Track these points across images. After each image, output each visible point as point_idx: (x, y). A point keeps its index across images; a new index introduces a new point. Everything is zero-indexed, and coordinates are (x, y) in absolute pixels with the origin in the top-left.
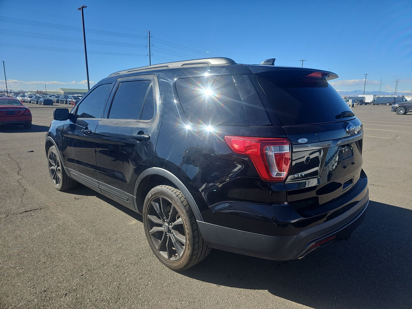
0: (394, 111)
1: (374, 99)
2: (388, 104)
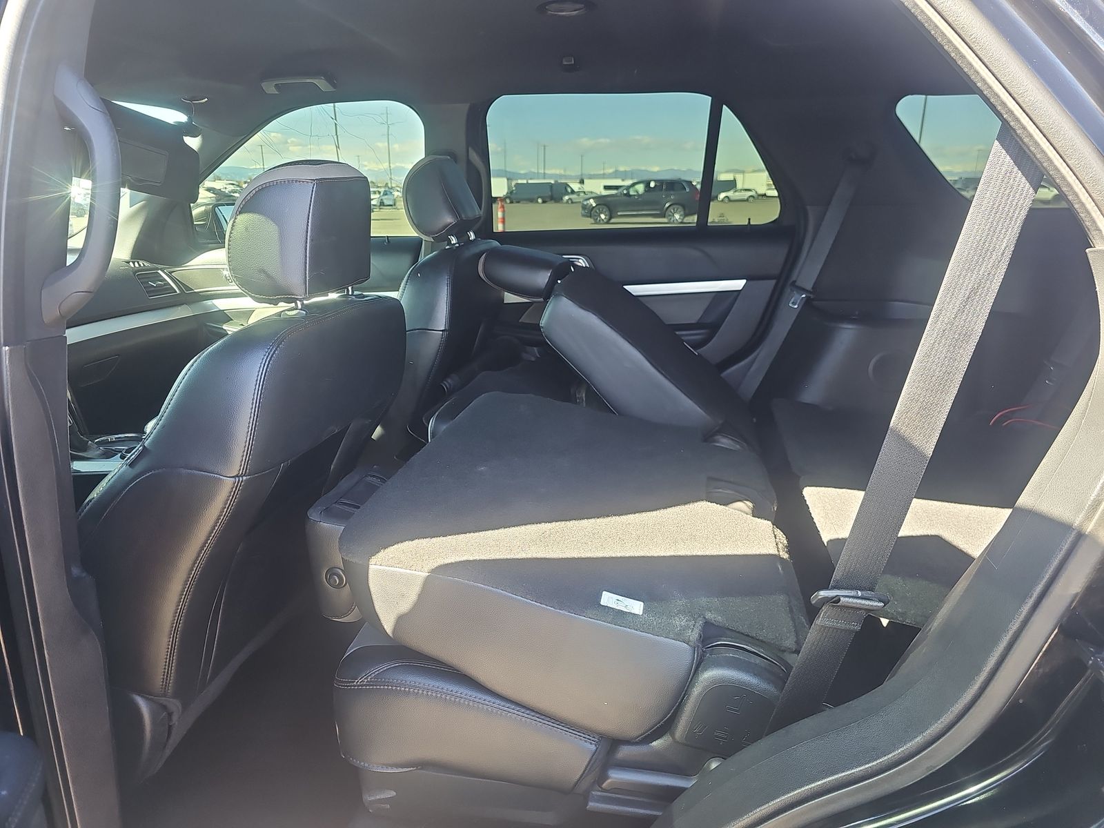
0: (588, 217)
1: (509, 187)
2: (540, 200)
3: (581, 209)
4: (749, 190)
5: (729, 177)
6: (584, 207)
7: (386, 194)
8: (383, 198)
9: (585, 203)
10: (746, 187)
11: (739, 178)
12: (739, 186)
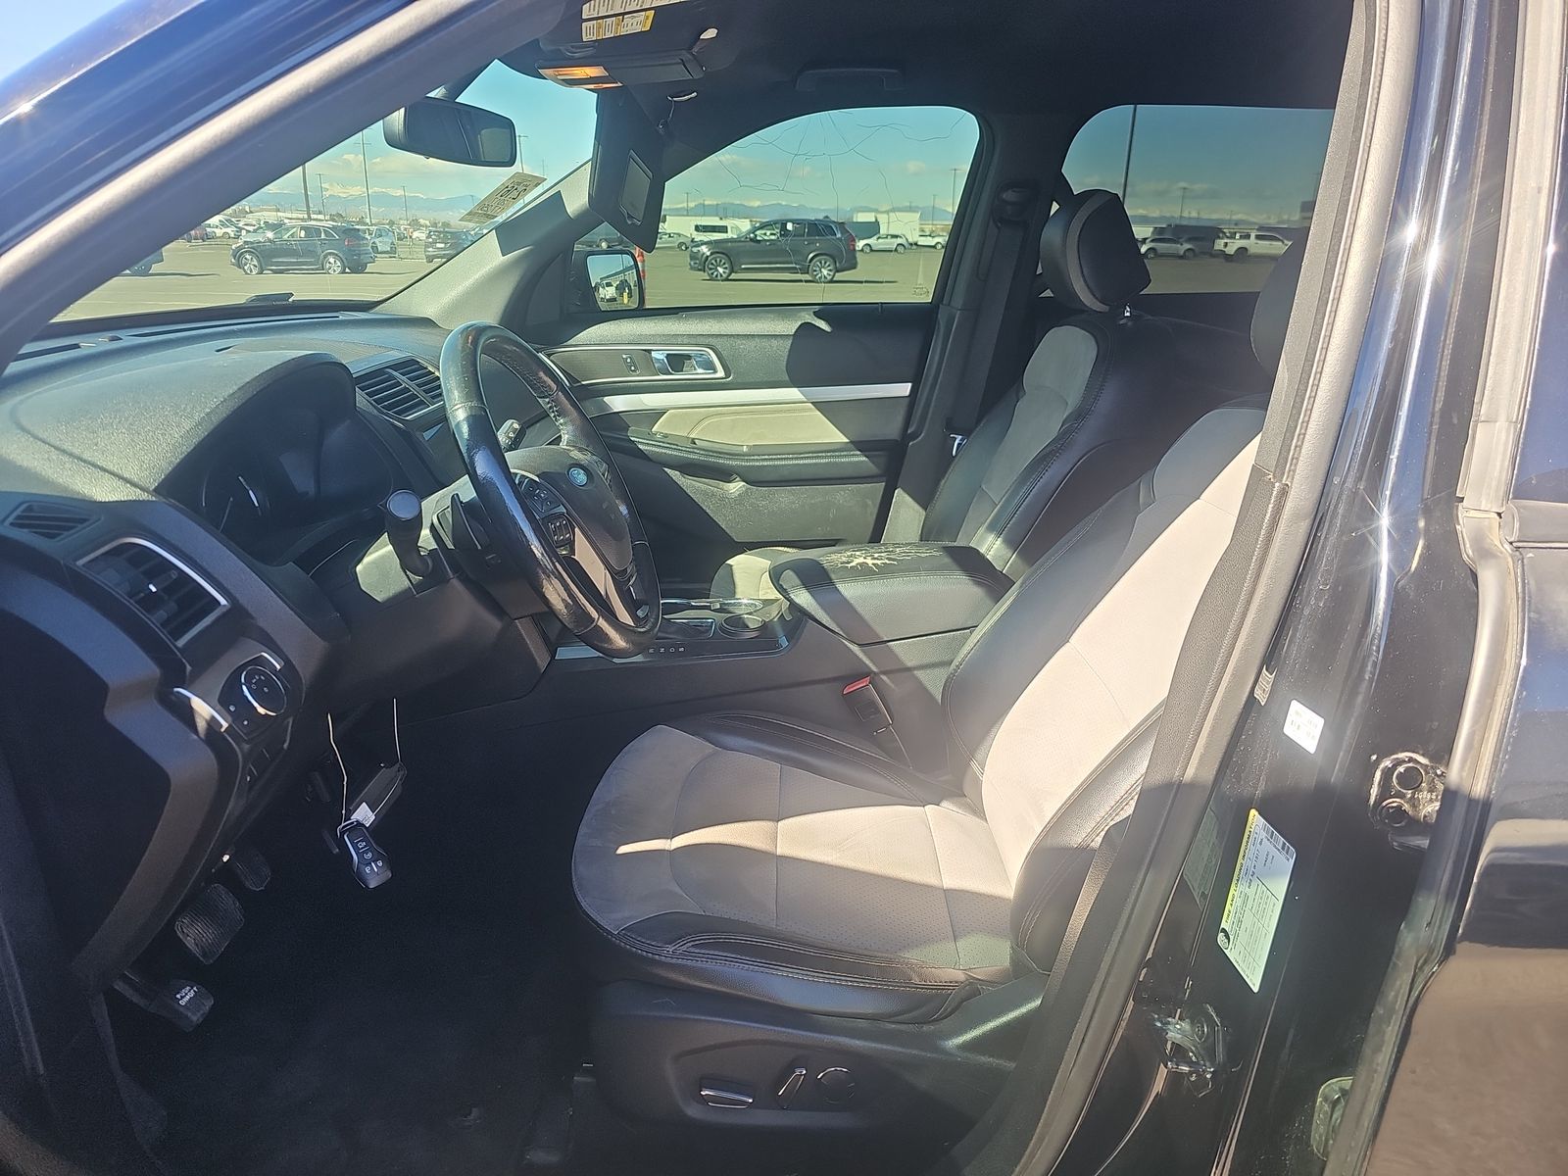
0: (699, 270)
3: (689, 259)
4: (896, 237)
5: (869, 217)
6: (693, 257)
7: (381, 236)
8: (377, 241)
9: (695, 250)
10: (892, 232)
11: (882, 219)
12: (883, 231)
